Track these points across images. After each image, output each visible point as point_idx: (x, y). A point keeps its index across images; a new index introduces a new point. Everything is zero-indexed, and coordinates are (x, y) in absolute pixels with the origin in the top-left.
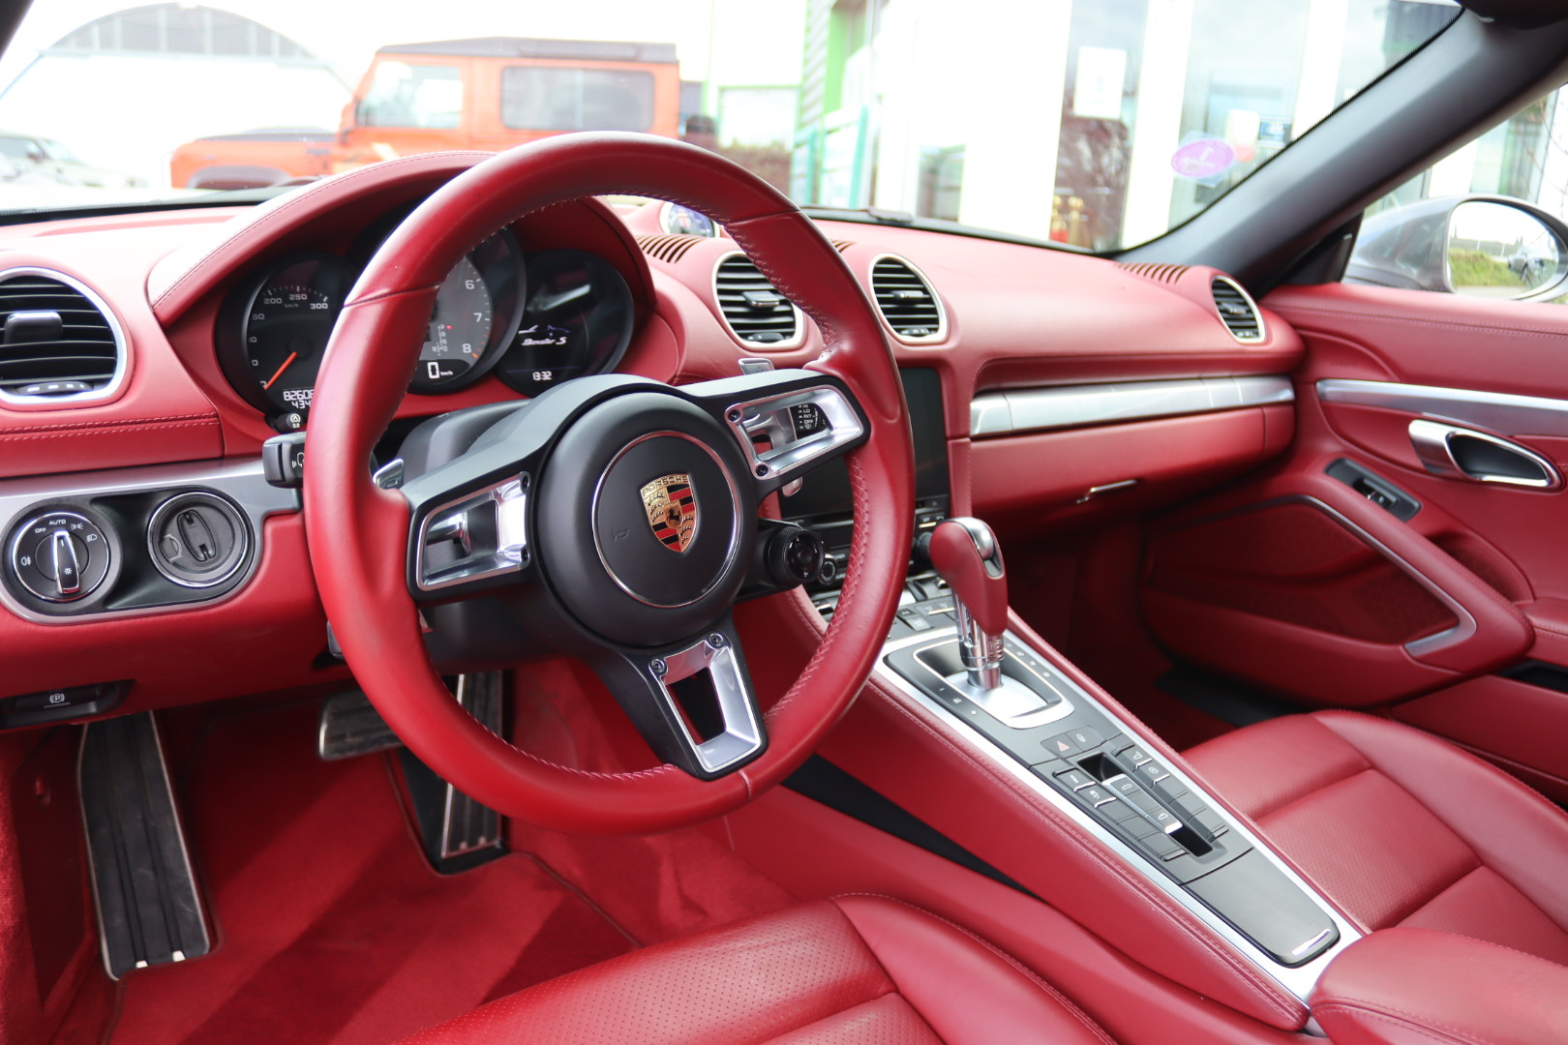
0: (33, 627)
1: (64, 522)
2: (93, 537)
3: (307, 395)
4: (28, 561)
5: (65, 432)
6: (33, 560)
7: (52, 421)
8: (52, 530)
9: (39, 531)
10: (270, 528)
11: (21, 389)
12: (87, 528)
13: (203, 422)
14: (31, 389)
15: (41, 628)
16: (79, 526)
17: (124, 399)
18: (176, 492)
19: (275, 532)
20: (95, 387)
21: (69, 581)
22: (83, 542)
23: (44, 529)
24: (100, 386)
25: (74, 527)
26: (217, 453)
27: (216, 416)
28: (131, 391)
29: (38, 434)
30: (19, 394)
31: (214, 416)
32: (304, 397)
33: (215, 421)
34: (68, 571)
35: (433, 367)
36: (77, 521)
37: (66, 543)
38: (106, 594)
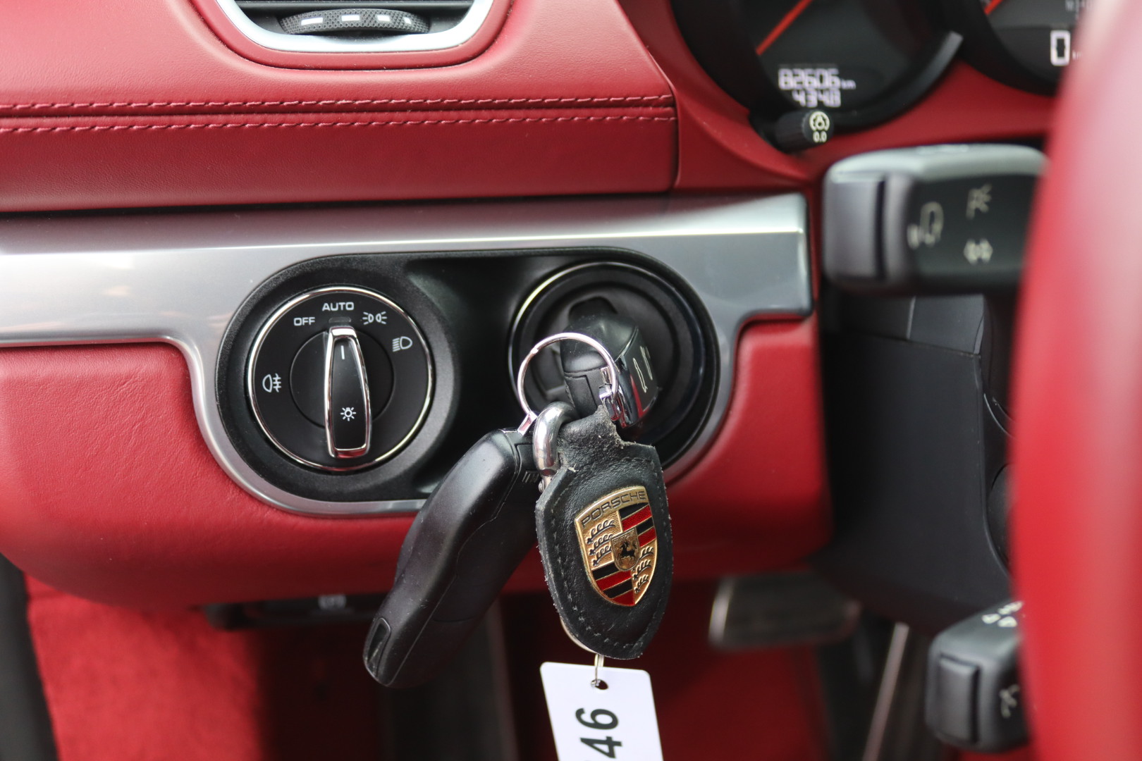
0: (276, 517)
1: (350, 306)
2: (405, 343)
3: (821, 79)
4: (276, 383)
5: (365, 116)
6: (284, 382)
7: (339, 91)
8: (326, 323)
9: (301, 321)
10: (750, 345)
11: (289, 22)
12: (396, 325)
13: (642, 114)
14: (308, 21)
15: (291, 520)
16: (380, 318)
17: (487, 53)
18: (572, 259)
19: (759, 356)
20: (435, 26)
21: (348, 433)
22: (386, 349)
23: (311, 320)
24: (443, 25)
25: (370, 318)
26: (660, 183)
27: (671, 103)
28: (505, 36)
29: (312, 117)
30: (285, 30)
31: (666, 103)
32: (816, 83)
33: (667, 115)
34: (348, 413)
35: (1061, 43)
36: (376, 307)
37: (349, 353)
38: (419, 462)
